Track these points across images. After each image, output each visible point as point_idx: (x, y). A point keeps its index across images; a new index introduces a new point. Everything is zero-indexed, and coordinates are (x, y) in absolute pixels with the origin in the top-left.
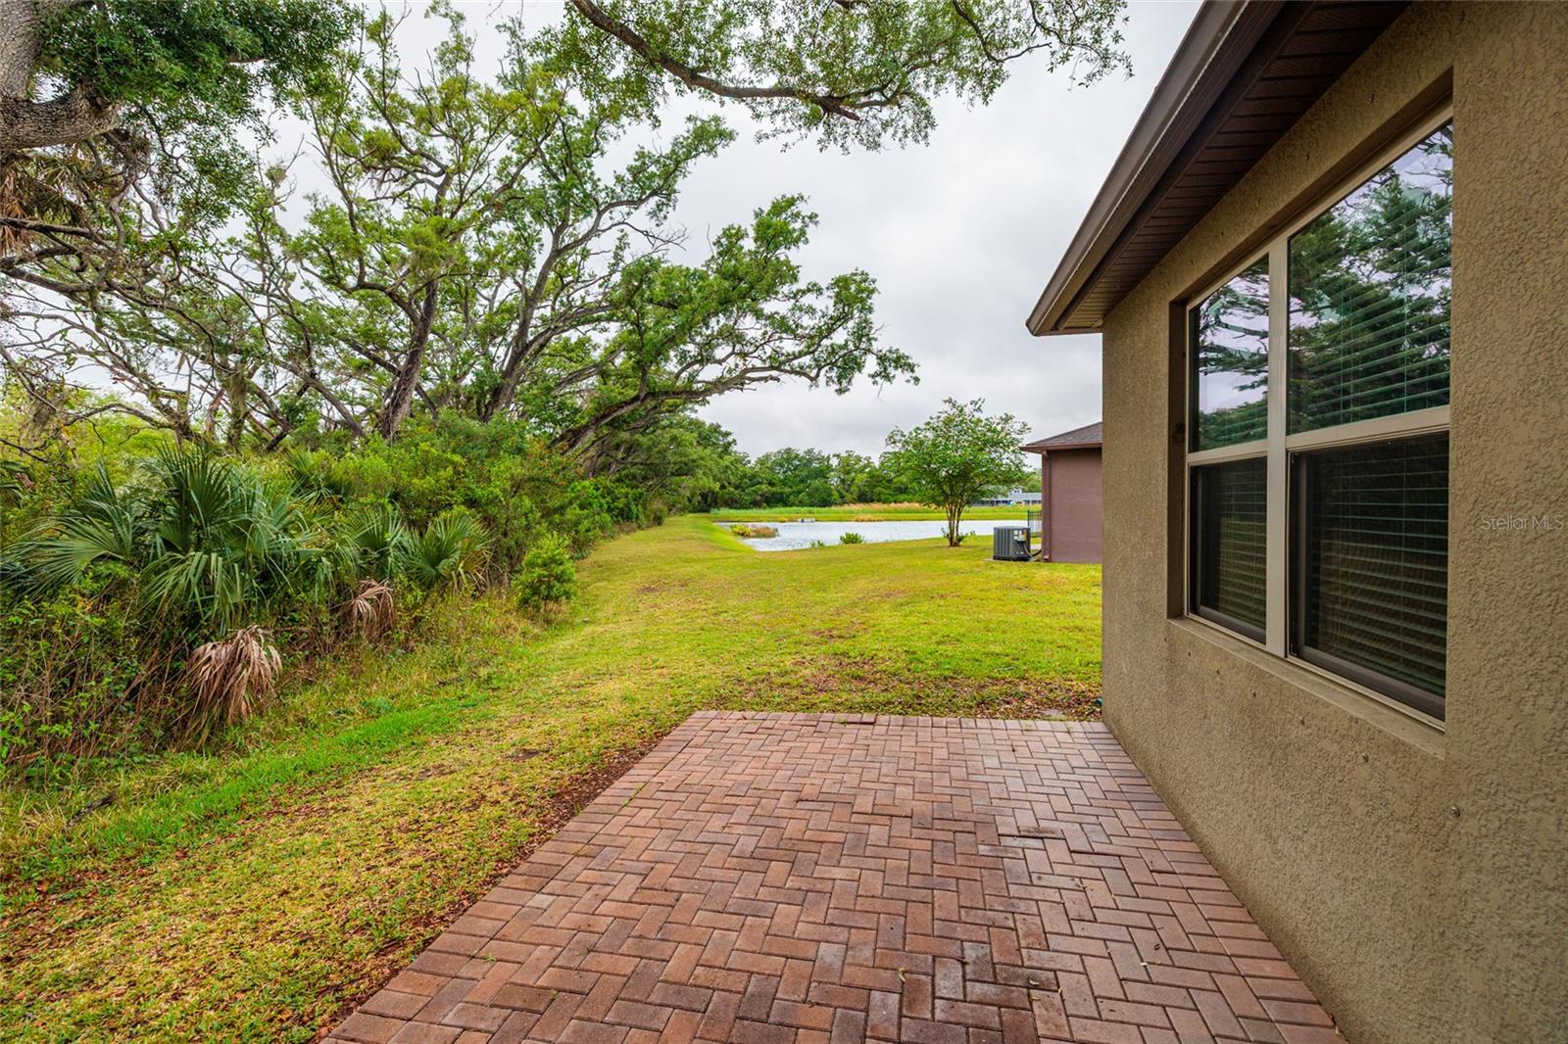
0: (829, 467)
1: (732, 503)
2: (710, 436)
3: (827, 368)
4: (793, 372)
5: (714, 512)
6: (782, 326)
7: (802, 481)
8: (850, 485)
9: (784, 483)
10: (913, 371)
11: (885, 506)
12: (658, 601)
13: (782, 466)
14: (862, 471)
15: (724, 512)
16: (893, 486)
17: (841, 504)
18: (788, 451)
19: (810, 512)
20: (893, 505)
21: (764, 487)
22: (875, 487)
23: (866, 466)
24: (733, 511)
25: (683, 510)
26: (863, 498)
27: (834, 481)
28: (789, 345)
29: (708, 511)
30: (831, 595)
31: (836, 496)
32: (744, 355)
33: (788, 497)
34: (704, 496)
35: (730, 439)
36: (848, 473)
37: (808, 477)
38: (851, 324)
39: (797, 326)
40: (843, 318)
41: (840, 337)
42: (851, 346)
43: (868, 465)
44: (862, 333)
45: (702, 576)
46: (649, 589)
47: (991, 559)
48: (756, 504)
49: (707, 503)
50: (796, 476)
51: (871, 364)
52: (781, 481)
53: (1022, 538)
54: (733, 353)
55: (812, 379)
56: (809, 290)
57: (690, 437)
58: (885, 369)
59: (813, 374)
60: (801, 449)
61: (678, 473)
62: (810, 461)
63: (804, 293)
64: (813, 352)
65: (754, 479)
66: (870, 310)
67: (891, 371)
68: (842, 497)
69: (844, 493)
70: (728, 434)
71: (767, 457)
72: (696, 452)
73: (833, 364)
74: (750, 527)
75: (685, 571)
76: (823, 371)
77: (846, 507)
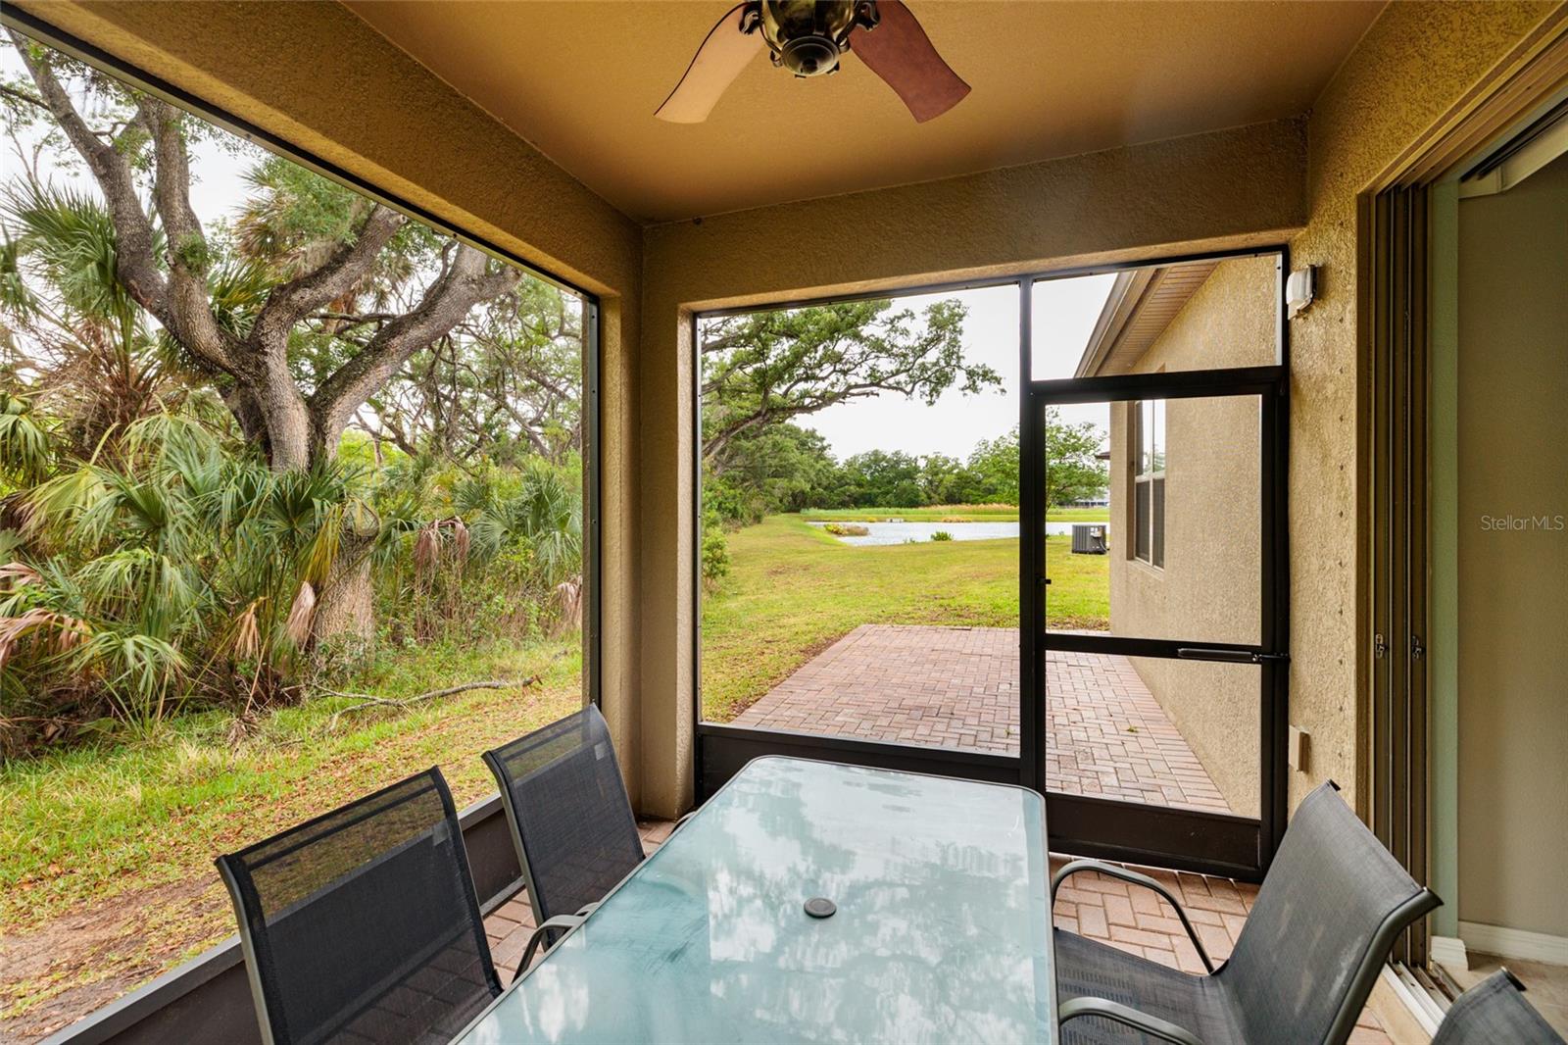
0: (917, 470)
1: (821, 504)
2: (807, 442)
3: (921, 383)
4: (890, 387)
5: (804, 511)
6: (879, 347)
7: (890, 482)
8: (937, 486)
9: (872, 484)
10: (999, 383)
11: (974, 507)
12: (789, 579)
13: (869, 467)
14: (950, 472)
15: (813, 512)
16: (982, 487)
17: (928, 506)
18: (876, 453)
19: (898, 513)
20: (982, 505)
21: (852, 488)
22: (963, 488)
23: (953, 468)
24: (822, 511)
25: (775, 510)
26: (951, 499)
27: (922, 482)
28: (885, 365)
29: (798, 511)
30: (930, 577)
31: (923, 496)
32: (845, 373)
33: (876, 496)
34: (794, 496)
35: (825, 443)
36: (936, 474)
37: (895, 478)
38: (943, 344)
39: (892, 346)
40: (937, 339)
41: (933, 355)
42: (942, 363)
43: (957, 466)
44: (952, 353)
45: (819, 563)
46: (776, 572)
47: (1070, 553)
48: (844, 505)
49: (797, 503)
50: (884, 477)
51: (961, 379)
52: (868, 481)
53: (1097, 534)
54: (834, 371)
55: (907, 393)
56: (904, 316)
57: (791, 443)
58: (974, 382)
59: (908, 389)
60: (888, 451)
61: (776, 475)
62: (898, 462)
63: (899, 318)
64: (908, 370)
65: (841, 480)
66: (960, 332)
67: (979, 383)
68: (930, 498)
69: (933, 495)
70: (823, 439)
71: (855, 458)
72: (794, 456)
73: (927, 380)
74: (841, 526)
75: (802, 559)
76: (917, 386)
77: (933, 508)
